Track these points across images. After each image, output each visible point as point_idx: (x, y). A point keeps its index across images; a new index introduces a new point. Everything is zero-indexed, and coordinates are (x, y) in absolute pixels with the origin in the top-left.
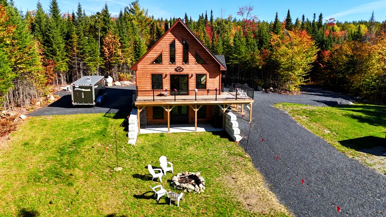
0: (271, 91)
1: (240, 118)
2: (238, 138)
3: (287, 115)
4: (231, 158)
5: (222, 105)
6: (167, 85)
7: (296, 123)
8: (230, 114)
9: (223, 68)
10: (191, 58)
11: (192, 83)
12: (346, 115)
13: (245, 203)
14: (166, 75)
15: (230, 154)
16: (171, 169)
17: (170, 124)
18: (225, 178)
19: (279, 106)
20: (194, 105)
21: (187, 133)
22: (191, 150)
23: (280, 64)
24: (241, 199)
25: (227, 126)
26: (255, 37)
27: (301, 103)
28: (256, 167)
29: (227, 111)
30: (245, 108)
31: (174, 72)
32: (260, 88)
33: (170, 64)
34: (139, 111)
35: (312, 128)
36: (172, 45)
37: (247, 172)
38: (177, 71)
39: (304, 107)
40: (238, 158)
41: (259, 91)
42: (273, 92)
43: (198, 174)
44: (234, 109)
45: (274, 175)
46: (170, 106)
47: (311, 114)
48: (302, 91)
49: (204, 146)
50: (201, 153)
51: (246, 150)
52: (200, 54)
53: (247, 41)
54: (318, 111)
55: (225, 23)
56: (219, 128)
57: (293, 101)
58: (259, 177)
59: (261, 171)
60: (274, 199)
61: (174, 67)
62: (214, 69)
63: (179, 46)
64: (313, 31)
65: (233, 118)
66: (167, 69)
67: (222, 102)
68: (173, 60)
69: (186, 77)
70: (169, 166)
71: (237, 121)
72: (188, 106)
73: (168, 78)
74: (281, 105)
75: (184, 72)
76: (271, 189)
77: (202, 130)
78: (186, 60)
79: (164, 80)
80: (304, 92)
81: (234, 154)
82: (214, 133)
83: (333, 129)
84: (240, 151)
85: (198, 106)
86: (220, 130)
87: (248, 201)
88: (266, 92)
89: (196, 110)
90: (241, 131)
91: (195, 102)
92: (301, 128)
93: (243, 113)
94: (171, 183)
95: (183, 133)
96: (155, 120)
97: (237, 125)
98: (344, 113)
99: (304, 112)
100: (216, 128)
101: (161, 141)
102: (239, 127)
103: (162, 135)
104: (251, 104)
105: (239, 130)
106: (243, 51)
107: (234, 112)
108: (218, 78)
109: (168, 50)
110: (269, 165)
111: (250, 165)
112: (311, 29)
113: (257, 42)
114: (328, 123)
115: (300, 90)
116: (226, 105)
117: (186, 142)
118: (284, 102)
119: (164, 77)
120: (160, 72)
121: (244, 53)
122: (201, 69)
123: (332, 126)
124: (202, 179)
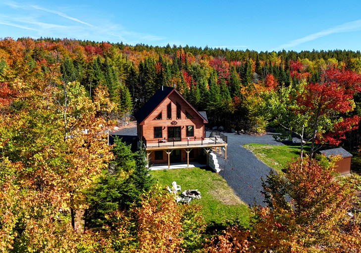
0: (242, 132)
1: (218, 157)
2: (218, 170)
3: (251, 153)
4: (215, 182)
5: (206, 148)
6: (165, 134)
7: (256, 158)
8: (212, 154)
9: (205, 122)
10: (183, 115)
11: (184, 132)
12: (292, 152)
13: (223, 202)
14: (165, 128)
15: (213, 180)
16: (180, 189)
17: (170, 163)
18: (212, 192)
19: (247, 146)
20: (187, 149)
21: (182, 169)
22: (188, 179)
23: (248, 110)
24: (221, 200)
25: (210, 162)
26: (228, 84)
27: (263, 143)
28: (229, 185)
29: (209, 152)
30: (222, 149)
31: (170, 125)
32: (233, 130)
33: (167, 119)
34: (148, 154)
35: (267, 162)
36: (169, 106)
37: (224, 189)
38: (172, 124)
39: (264, 147)
40: (219, 182)
41: (232, 132)
42: (244, 133)
43: (196, 190)
44: (214, 150)
45: (240, 189)
46: (170, 150)
47: (268, 152)
48: (268, 131)
49: (196, 176)
50: (195, 180)
51: (223, 177)
52: (188, 111)
53: (221, 88)
54: (273, 149)
55: (200, 68)
56: (204, 164)
57: (259, 142)
58: (231, 190)
59: (232, 188)
60: (238, 200)
61: (171, 121)
62: (199, 122)
63: (174, 106)
64: (280, 74)
65: (214, 156)
66: (165, 123)
67: (206, 146)
68: (169, 116)
69: (180, 128)
70: (178, 187)
71: (217, 158)
72: (180, 150)
73: (166, 129)
74: (248, 146)
75: (178, 125)
76: (237, 195)
77: (192, 166)
78: (179, 116)
79: (163, 131)
80: (269, 133)
81: (216, 180)
82: (201, 168)
83: (280, 162)
84: (220, 178)
85: (189, 149)
86: (205, 166)
87: (225, 201)
88: (238, 134)
89: (188, 152)
90: (220, 165)
91: (188, 147)
92: (259, 162)
93: (220, 153)
94: (182, 196)
95: (180, 169)
96: (157, 161)
97: (217, 162)
98: (291, 150)
99: (263, 151)
100: (202, 164)
101: (166, 174)
102: (218, 163)
103: (165, 171)
104: (226, 146)
105: (218, 165)
106: (218, 98)
107: (214, 152)
108: (202, 128)
109: (166, 109)
110: (236, 184)
111: (226, 185)
112: (278, 72)
113: (229, 89)
114: (279, 158)
115: (266, 131)
116: (209, 148)
117: (184, 174)
118: (251, 142)
119: (163, 128)
120: (160, 125)
121: (219, 100)
122: (189, 122)
123: (281, 160)
124: (199, 192)
